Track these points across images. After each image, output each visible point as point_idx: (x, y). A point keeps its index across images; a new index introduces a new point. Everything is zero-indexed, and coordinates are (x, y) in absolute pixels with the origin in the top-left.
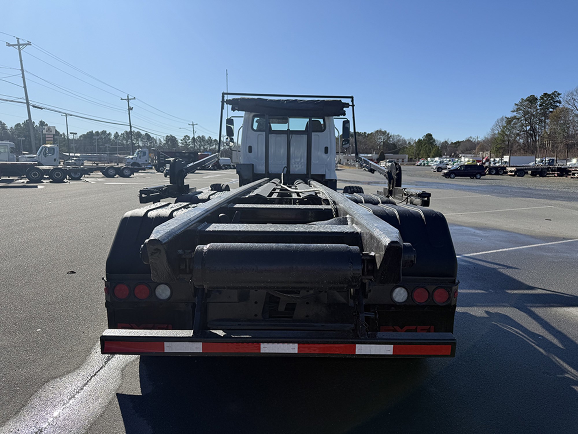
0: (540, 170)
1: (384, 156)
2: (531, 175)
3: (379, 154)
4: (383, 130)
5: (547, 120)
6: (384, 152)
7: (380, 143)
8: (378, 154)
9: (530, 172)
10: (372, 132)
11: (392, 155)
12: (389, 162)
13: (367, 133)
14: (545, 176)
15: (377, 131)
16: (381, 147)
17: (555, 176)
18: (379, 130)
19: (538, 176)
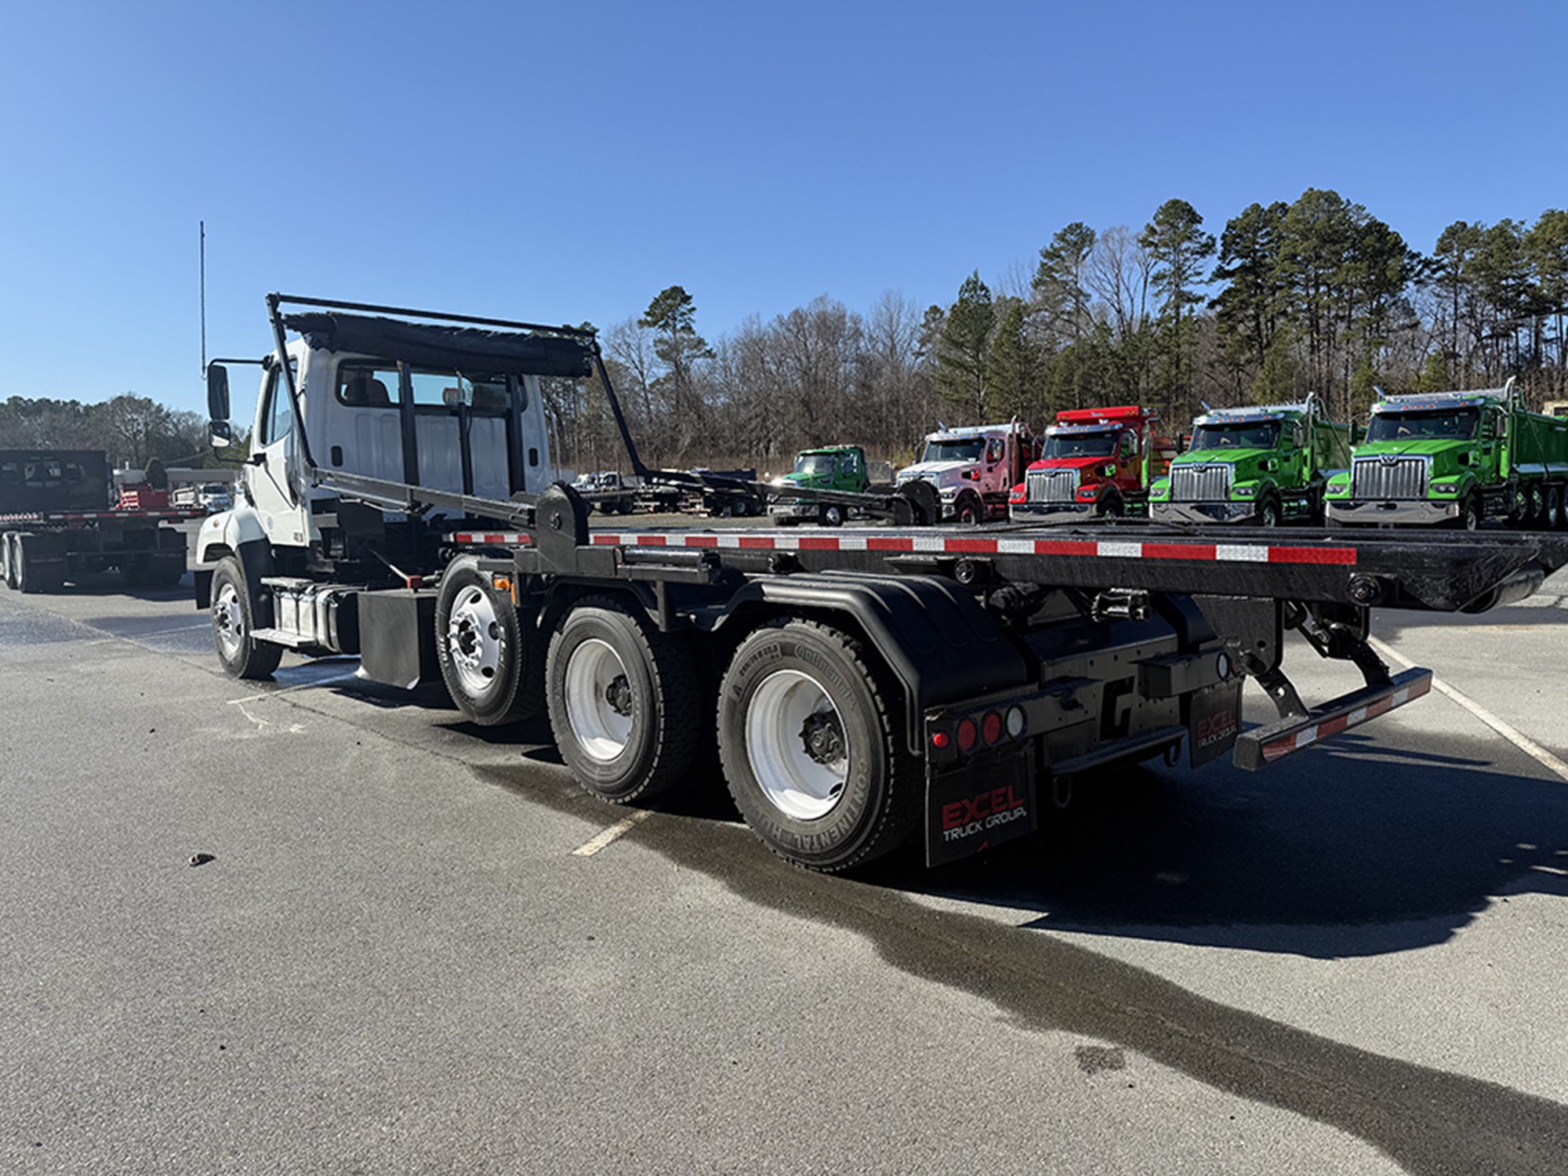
0: (619, 500)
1: (166, 475)
2: (600, 511)
3: (147, 470)
4: (140, 396)
5: (578, 388)
6: (164, 462)
7: (135, 435)
8: (143, 469)
9: (598, 505)
10: (102, 401)
11: (189, 470)
12: (207, 491)
13: (83, 404)
14: (631, 513)
15: (120, 398)
16: (141, 447)
17: (649, 512)
18: (125, 395)
19: (615, 512)
